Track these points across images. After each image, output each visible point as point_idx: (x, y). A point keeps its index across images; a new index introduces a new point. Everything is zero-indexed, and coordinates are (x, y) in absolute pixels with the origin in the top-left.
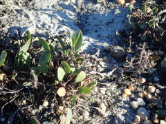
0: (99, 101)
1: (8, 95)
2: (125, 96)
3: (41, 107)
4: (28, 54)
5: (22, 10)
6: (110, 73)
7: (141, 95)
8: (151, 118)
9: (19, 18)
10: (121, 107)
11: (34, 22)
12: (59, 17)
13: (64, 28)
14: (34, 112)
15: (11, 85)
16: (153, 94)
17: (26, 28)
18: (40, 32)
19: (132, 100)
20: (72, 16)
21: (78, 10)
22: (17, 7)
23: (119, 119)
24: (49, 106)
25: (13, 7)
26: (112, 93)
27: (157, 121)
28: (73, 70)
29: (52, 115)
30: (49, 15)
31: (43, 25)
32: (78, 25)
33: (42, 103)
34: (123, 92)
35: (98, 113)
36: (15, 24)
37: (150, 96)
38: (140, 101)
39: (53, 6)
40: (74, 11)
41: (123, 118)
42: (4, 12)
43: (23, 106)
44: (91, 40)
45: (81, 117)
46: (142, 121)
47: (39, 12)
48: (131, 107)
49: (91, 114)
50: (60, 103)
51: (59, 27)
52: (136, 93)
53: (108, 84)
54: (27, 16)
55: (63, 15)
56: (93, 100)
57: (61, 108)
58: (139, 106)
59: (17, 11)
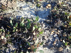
0: (44, 36)
1: (19, 35)
2: (51, 34)
3: (28, 38)
4: (24, 23)
5: (19, 11)
6: (47, 28)
7: (56, 33)
8: (60, 40)
9: (19, 13)
10: (51, 37)
11: (23, 14)
12: (30, 12)
13: (32, 16)
14: (26, 40)
15: (19, 33)
16: (59, 33)
17: (21, 16)
18: (25, 17)
19: (54, 35)
20: (34, 12)
21: (35, 10)
22: (18, 10)
23: (51, 41)
24: (31, 38)
25: (17, 10)
26: (48, 33)
27: (61, 40)
28: (37, 27)
29: (32, 40)
30: (27, 12)
31: (26, 15)
32: (36, 14)
33: (28, 37)
34: (51, 33)
35: (45, 39)
36: (18, 15)
37: (59, 34)
38: (56, 35)
39: (28, 10)
40: (34, 10)
41: (52, 40)
42: (14, 12)
43: (23, 38)
44: (40, 18)
45: (40, 41)
46: (57, 41)
47: (24, 11)
48: (54, 37)
49: (43, 39)
50: (34, 37)
51: (30, 15)
52: (54, 33)
53: (47, 31)
54: (21, 13)
55: (31, 12)
56: (43, 35)
57: (34, 38)
58: (56, 37)
59: (18, 11)
